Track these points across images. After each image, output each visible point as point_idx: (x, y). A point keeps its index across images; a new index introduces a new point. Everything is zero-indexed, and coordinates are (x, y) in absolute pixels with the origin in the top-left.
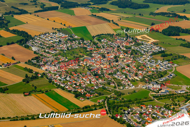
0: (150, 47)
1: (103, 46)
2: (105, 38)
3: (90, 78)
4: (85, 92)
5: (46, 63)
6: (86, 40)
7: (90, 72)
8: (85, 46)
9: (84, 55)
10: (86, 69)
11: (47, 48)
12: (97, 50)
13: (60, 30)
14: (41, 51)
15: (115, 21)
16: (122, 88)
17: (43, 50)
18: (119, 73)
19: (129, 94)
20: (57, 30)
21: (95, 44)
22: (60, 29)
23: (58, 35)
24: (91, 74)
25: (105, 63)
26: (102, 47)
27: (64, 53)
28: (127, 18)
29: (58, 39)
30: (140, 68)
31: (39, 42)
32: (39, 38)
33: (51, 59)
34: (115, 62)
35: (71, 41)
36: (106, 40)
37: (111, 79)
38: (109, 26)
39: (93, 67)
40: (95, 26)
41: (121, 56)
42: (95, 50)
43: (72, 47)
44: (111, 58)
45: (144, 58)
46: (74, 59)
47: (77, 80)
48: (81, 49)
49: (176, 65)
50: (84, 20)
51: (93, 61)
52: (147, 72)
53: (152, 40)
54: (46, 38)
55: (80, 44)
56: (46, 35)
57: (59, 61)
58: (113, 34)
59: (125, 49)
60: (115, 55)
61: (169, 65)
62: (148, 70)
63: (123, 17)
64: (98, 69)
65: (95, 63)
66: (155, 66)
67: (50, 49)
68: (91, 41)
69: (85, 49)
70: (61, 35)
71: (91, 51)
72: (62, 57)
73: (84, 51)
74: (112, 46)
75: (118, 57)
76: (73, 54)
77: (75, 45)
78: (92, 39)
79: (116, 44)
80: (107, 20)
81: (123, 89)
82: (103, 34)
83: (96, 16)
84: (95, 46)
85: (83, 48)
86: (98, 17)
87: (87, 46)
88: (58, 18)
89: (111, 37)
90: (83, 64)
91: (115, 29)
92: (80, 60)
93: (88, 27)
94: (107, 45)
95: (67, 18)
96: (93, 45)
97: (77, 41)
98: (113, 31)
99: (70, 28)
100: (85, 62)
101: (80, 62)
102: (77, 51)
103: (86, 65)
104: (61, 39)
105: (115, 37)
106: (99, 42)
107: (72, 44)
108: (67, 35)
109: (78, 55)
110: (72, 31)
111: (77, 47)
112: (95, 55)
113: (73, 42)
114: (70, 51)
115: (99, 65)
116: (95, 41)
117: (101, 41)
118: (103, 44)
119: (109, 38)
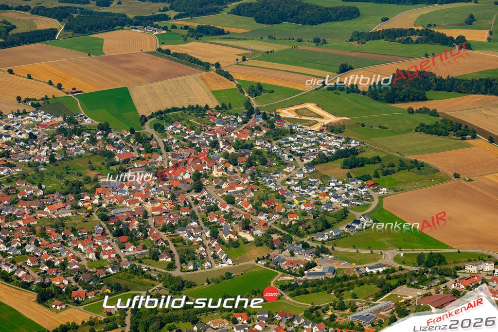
0: (313, 140)
1: (165, 145)
2: (179, 120)
3: (100, 244)
4: (74, 284)
6: (116, 130)
7: (104, 225)
8: (109, 148)
9: (99, 177)
10: (95, 217)
12: (144, 159)
13: (41, 102)
15: (225, 67)
16: (191, 267)
18: (194, 224)
19: (209, 283)
20: (32, 105)
21: (143, 140)
22: (43, 99)
23: (31, 120)
24: (107, 231)
25: (160, 196)
26: (163, 150)
27: (37, 171)
28: (268, 56)
29: (28, 131)
30: (264, 205)
34: (194, 191)
35: (69, 134)
36: (179, 126)
37: (166, 242)
38: (202, 83)
39: (118, 211)
40: (159, 83)
41: (215, 173)
42: (138, 159)
43: (65, 153)
44: (183, 181)
45: (287, 173)
46: (66, 188)
47: (58, 251)
48: (93, 159)
49: (384, 189)
50: (126, 69)
51: (124, 192)
52: (285, 215)
53: (329, 119)
55: (93, 141)
57: (14, 197)
58: (207, 107)
59: (232, 150)
60: (197, 171)
61: (362, 191)
62: (288, 211)
63: (255, 52)
64: (132, 216)
65: (127, 198)
66: (314, 196)
68: (132, 131)
69: (106, 158)
70: (39, 119)
71: (126, 161)
72: (28, 186)
73: (103, 164)
74: (195, 142)
75: (207, 177)
76: (68, 173)
77: (78, 146)
78: (139, 124)
79: (207, 138)
80: (200, 63)
81: (195, 269)
82: (175, 109)
83: (169, 54)
84: (140, 146)
85: (101, 155)
86: (175, 57)
87: (115, 149)
88: (44, 65)
89: (200, 116)
90: (90, 203)
91: (218, 89)
92: (82, 192)
93: (133, 90)
94: (181, 141)
95: (73, 64)
96: (137, 142)
97: (86, 135)
98: (212, 96)
99: (74, 96)
100: (97, 198)
101: (82, 196)
102: (80, 164)
103: (99, 206)
104: (39, 129)
105: (212, 115)
106: (158, 133)
107: (67, 145)
108: (60, 117)
109: (81, 175)
110: (80, 103)
111: (83, 151)
112: (134, 172)
113: (75, 138)
114: (57, 167)
115: (138, 204)
116: (147, 132)
117: (166, 131)
118: (169, 140)
119: (191, 119)
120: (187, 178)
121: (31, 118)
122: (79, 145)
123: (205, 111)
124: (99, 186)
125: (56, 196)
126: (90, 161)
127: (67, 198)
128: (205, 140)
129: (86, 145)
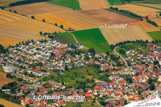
1: (128, 63)
2: (133, 48)
5: (27, 93)
6: (98, 52)
8: (97, 63)
9: (95, 79)
10: (97, 103)
11: (29, 67)
13: (53, 35)
14: (20, 73)
15: (151, 19)
17: (23, 71)
20: (49, 36)
21: (114, 58)
22: (54, 34)
23: (50, 45)
25: (131, 91)
26: (126, 64)
27: (59, 75)
29: (50, 52)
31: (16, 57)
32: (16, 51)
33: (36, 86)
34: (149, 89)
35: (73, 54)
36: (133, 52)
38: (140, 27)
39: (110, 100)
41: (160, 80)
42: (114, 69)
43: (73, 65)
44: (142, 83)
46: (77, 85)
48: (89, 69)
50: (95, 18)
51: (110, 88)
54: (29, 51)
55: (87, 59)
56: (29, 45)
57: (49, 89)
58: (147, 41)
60: (150, 78)
64: (118, 103)
65: (113, 92)
67: (36, 68)
68: (108, 54)
69: (96, 68)
70: (55, 45)
71: (107, 71)
72: (56, 83)
73: (95, 72)
74: (144, 61)
75: (155, 82)
76: (76, 76)
78: (110, 50)
79: (151, 59)
80: (136, 16)
82: (129, 42)
83: (117, 11)
84: (114, 62)
85: (93, 66)
86: (121, 12)
87: (100, 63)
88: (50, 14)
89: (143, 46)
90: (92, 94)
91: (150, 31)
92: (87, 88)
93: (102, 30)
94: (136, 60)
95: (66, 15)
96: (112, 60)
97: (82, 55)
98: (148, 35)
99: (70, 32)
100: (96, 91)
101: (87, 90)
102: (82, 72)
103: (98, 96)
104: (55, 51)
105: (150, 46)
106: (122, 55)
107: (73, 60)
108: (66, 44)
109: (84, 78)
110: (75, 36)
111: (83, 64)
112: (114, 77)
113: (76, 56)
114: (69, 73)
115: (120, 96)
116: (115, 54)
117: (126, 54)
118: (129, 59)
119: (139, 47)
120: (144, 81)
121: (50, 44)
122: (80, 61)
123: (146, 43)
124: (95, 85)
125: (73, 89)
126: (87, 70)
127: (79, 91)
128: (150, 60)
129: (83, 61)
